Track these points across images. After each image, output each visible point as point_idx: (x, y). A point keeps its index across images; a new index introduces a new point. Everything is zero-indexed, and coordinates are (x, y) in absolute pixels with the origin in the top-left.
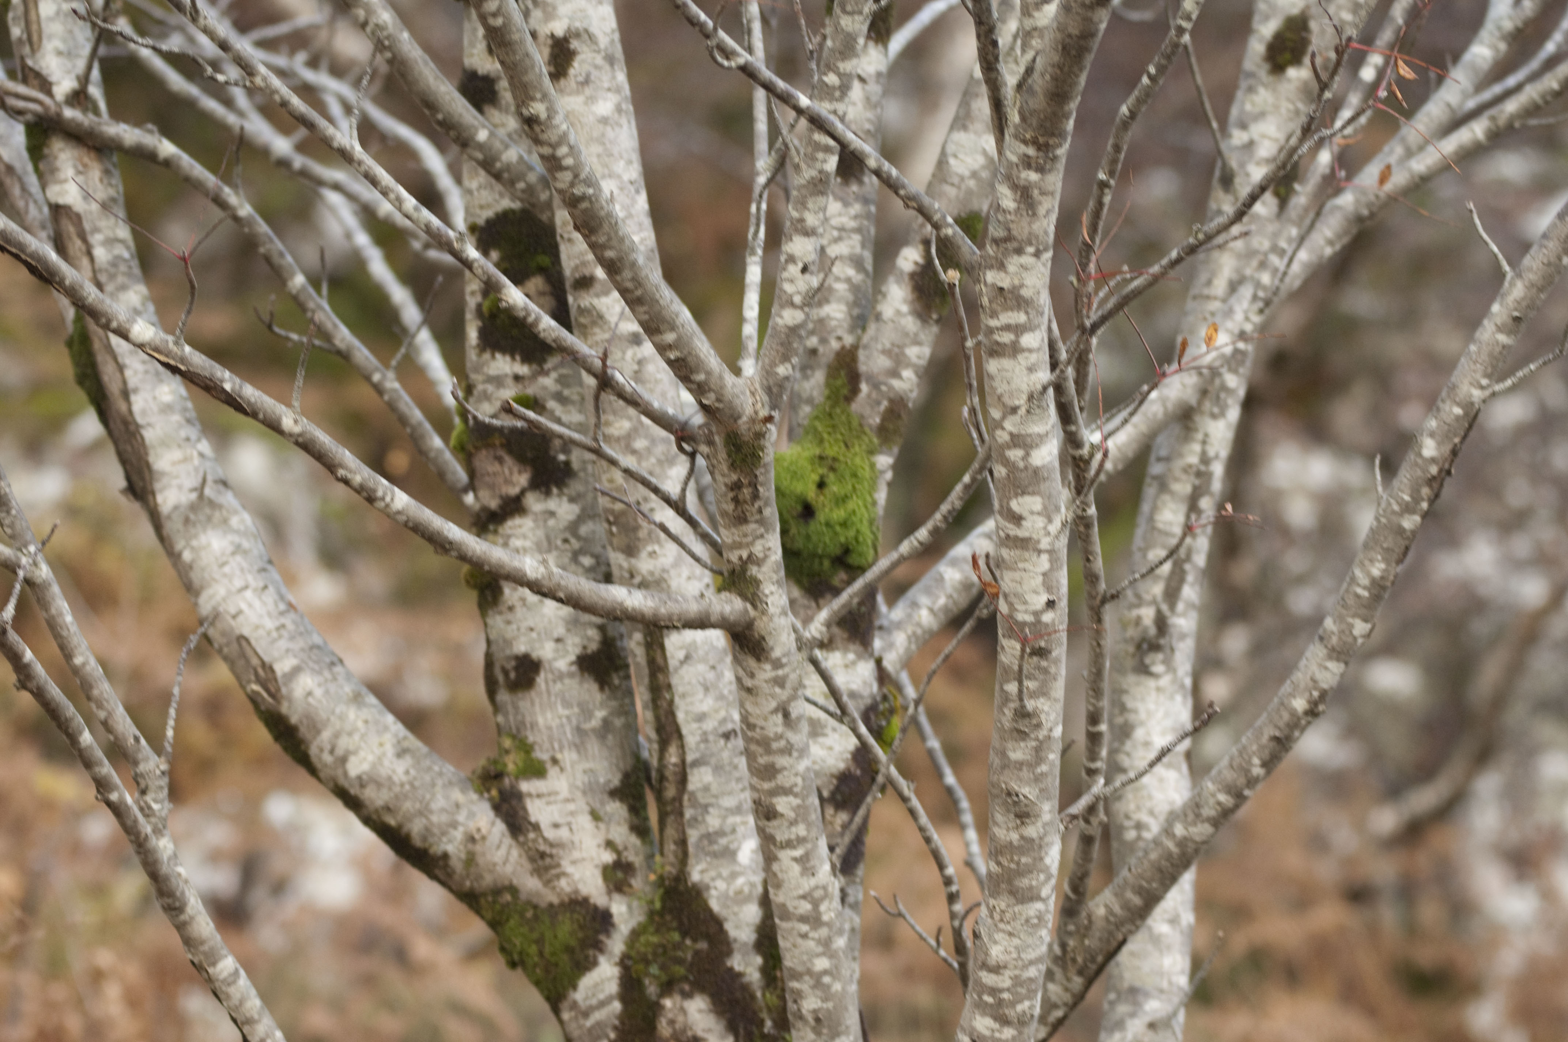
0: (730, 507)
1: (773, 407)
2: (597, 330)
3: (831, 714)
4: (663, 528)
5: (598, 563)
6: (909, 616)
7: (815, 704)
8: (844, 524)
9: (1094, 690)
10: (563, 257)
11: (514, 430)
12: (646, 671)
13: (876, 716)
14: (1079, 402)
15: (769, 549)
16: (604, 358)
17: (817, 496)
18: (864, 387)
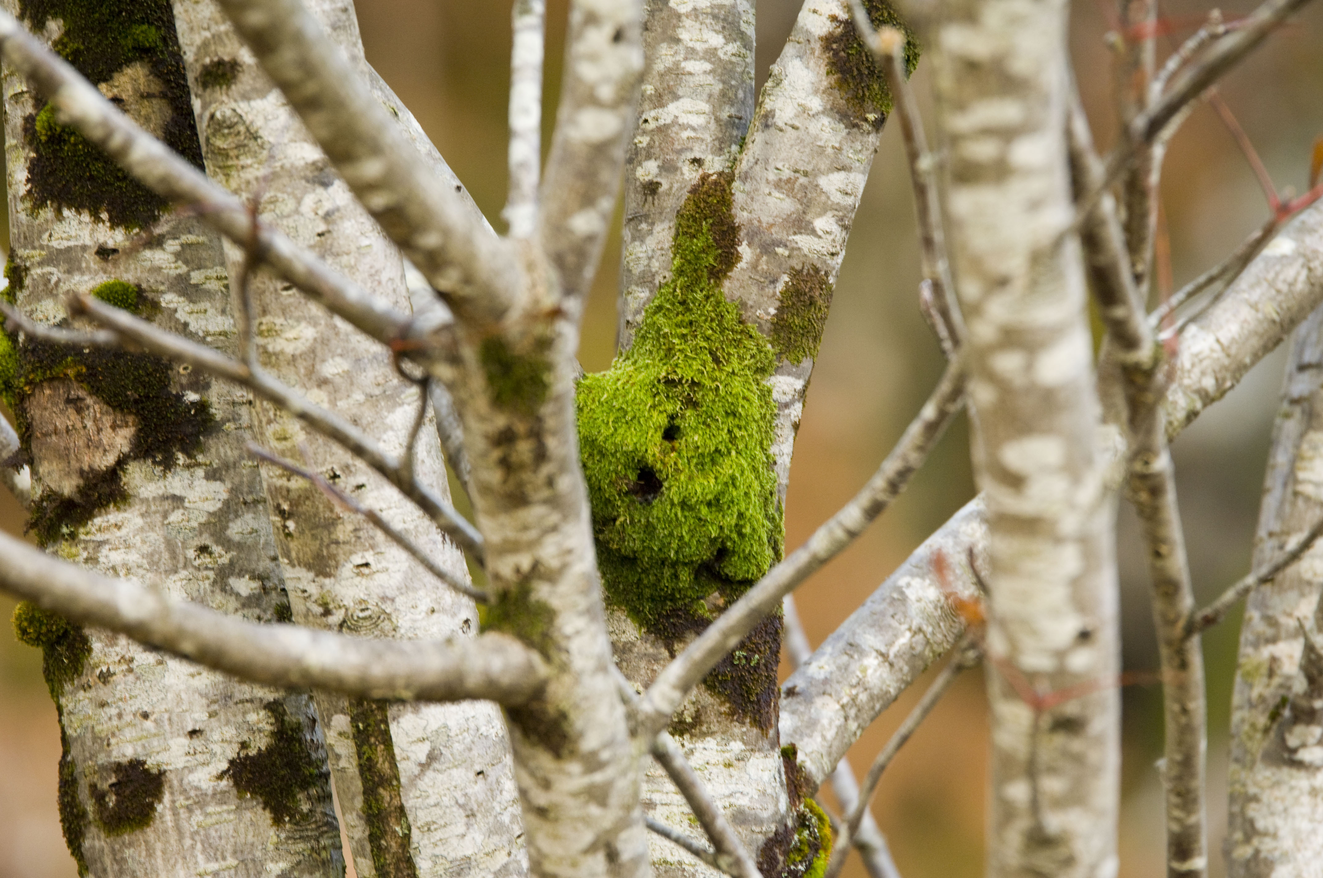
0: (494, 477)
1: (569, 290)
2: (246, 160)
3: (697, 853)
4: (374, 519)
5: (265, 590)
6: (845, 668)
7: (666, 835)
8: (715, 504)
9: (1179, 794)
10: (181, 26)
11: (97, 349)
12: (358, 786)
13: (786, 853)
14: (1133, 265)
15: (569, 552)
16: (254, 209)
17: (664, 453)
18: (745, 251)
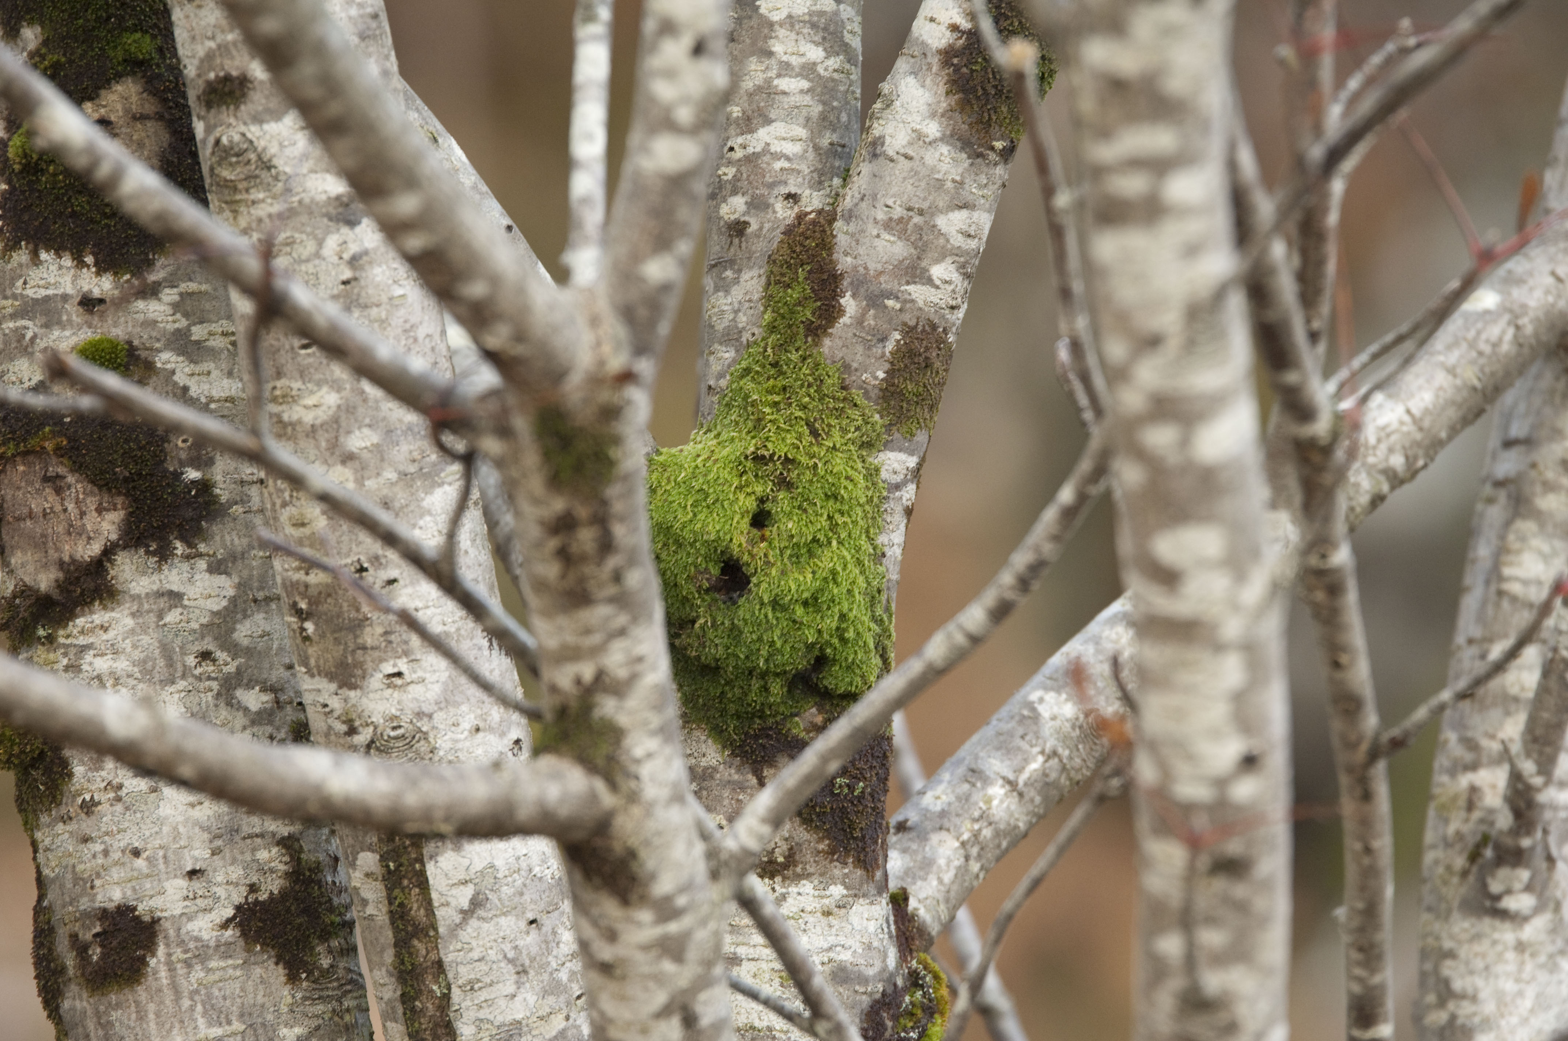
0: (551, 570)
1: (640, 349)
2: (258, 194)
3: (790, 1017)
4: (408, 620)
5: (279, 704)
6: (966, 799)
7: (753, 995)
8: (812, 603)
9: (1361, 949)
10: (180, 34)
11: (80, 417)
12: (388, 936)
13: (895, 1018)
14: (1308, 321)
15: (640, 659)
16: (267, 252)
17: (752, 542)
18: (849, 303)
